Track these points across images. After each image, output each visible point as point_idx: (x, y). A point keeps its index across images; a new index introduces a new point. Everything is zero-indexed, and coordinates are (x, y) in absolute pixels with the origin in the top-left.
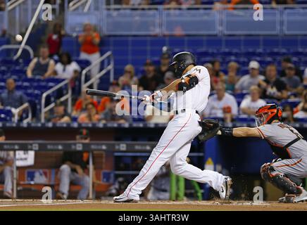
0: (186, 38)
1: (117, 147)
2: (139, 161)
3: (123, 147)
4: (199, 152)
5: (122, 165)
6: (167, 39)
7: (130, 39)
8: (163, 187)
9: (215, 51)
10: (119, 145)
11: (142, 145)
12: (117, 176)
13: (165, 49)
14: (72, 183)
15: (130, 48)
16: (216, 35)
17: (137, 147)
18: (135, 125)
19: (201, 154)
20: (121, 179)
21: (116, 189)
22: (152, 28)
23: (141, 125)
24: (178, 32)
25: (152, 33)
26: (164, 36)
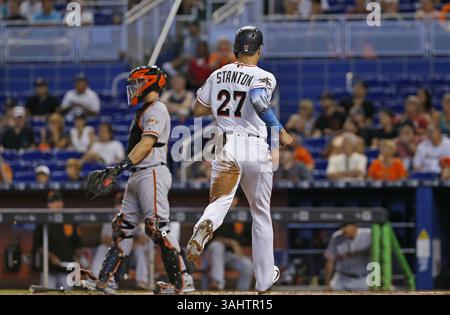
0: (379, 61)
1: (295, 216)
2: (324, 235)
3: (304, 215)
4: (407, 221)
5: (299, 241)
6: (352, 62)
7: (301, 62)
8: (352, 271)
9: (420, 78)
10: (298, 212)
11: (331, 213)
12: (292, 257)
13: (349, 76)
14: (228, 268)
15: (300, 76)
16: (420, 57)
17: (324, 216)
18: (318, 184)
19: (411, 225)
20: (297, 261)
21: (291, 275)
22: (330, 47)
23: (326, 184)
24: (368, 52)
25: (331, 54)
26: (349, 58)
